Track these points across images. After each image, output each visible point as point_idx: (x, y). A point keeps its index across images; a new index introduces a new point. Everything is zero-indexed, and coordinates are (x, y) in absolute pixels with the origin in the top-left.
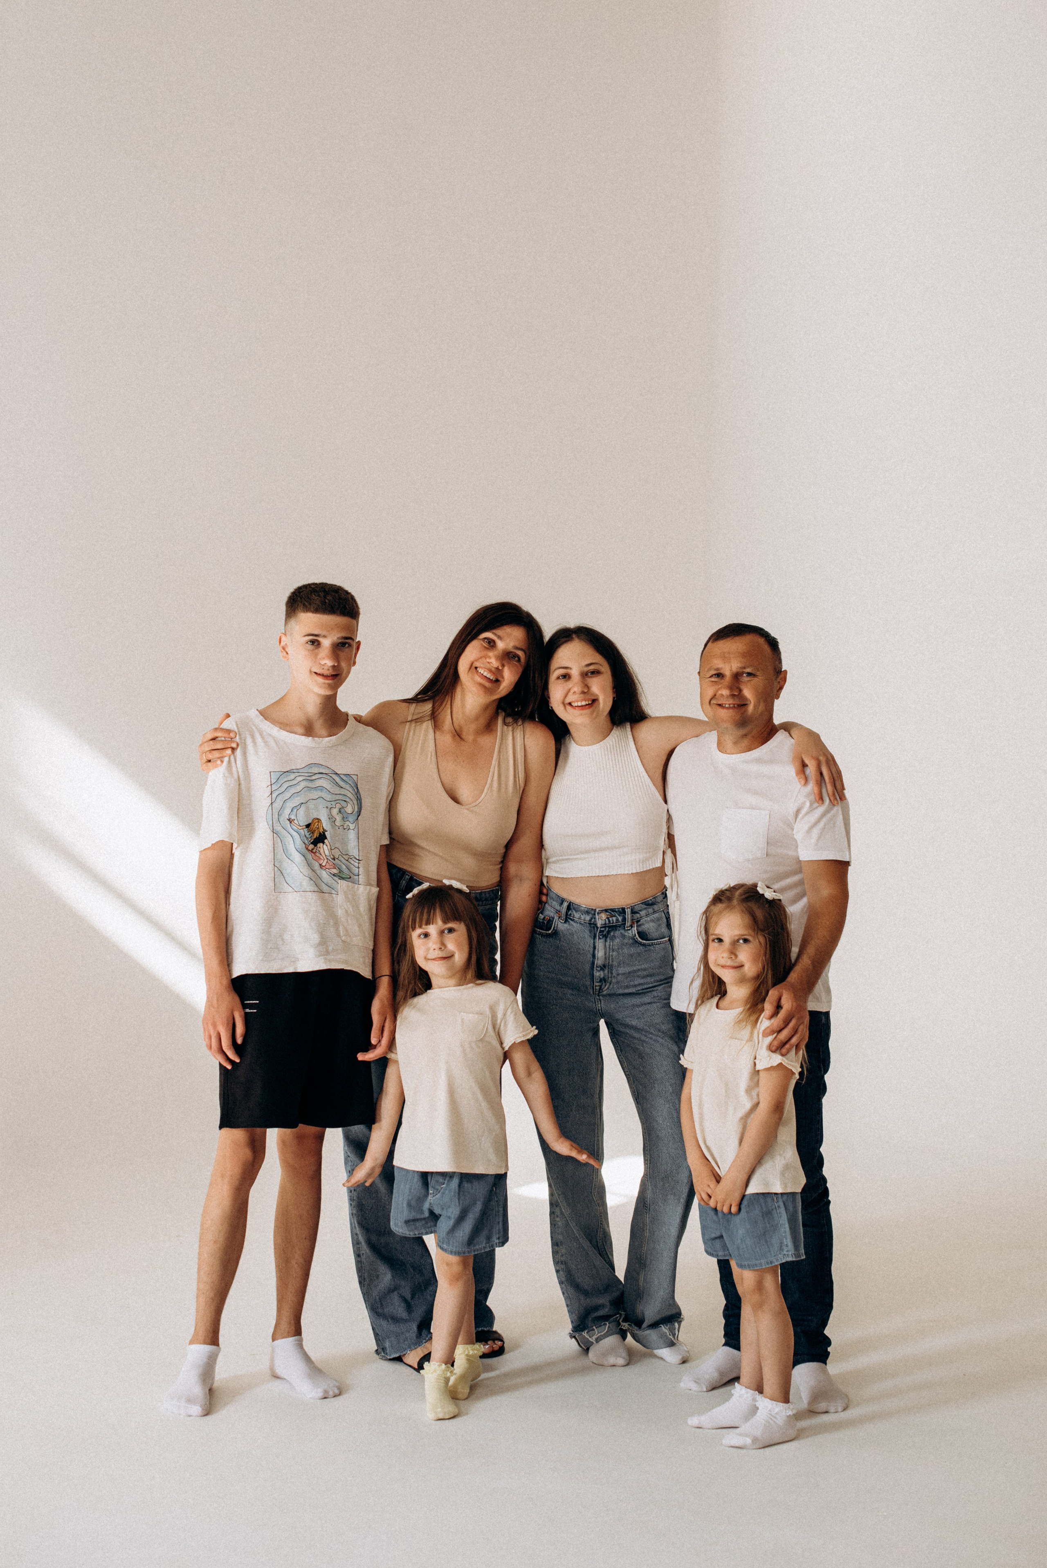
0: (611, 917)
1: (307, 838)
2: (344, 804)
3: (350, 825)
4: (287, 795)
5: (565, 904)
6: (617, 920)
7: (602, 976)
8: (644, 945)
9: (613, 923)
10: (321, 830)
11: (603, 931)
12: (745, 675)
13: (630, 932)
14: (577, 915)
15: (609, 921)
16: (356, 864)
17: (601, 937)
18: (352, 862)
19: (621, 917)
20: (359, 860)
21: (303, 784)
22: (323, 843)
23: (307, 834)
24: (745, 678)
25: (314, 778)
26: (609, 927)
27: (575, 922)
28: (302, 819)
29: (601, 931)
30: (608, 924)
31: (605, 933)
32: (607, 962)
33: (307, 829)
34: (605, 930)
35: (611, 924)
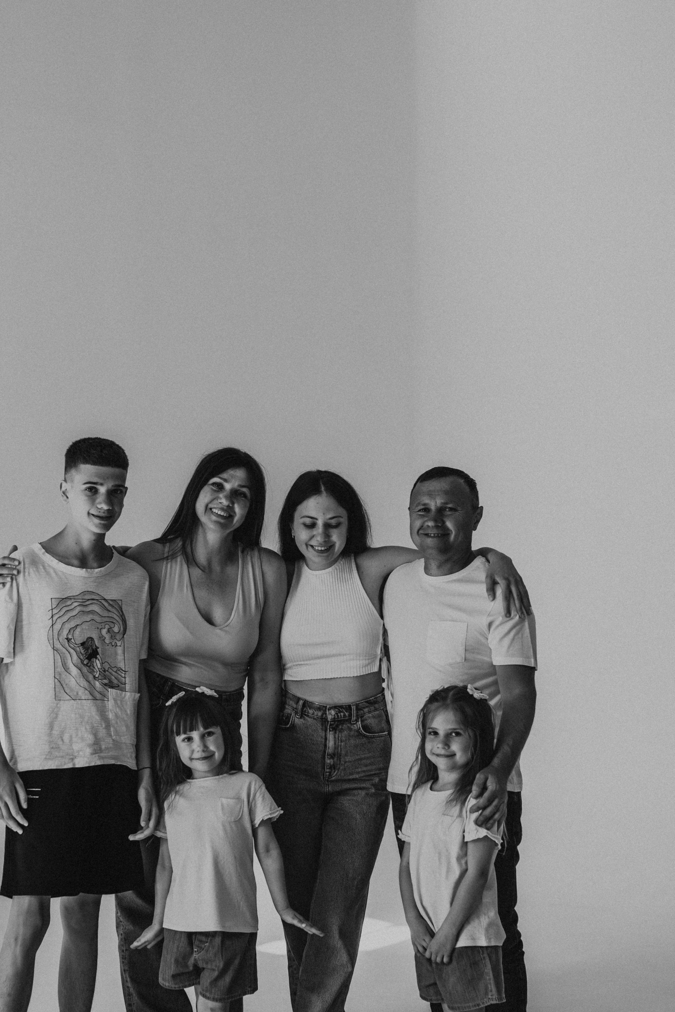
0: (339, 712)
1: (82, 654)
2: (112, 625)
3: (117, 642)
4: (65, 618)
5: (301, 702)
6: (345, 715)
7: (332, 763)
8: (366, 737)
9: (341, 718)
10: (94, 647)
11: (333, 724)
12: (447, 510)
13: (355, 726)
14: (311, 711)
15: (338, 716)
16: (123, 675)
17: (331, 729)
18: (120, 673)
19: (348, 713)
20: (125, 671)
21: (78, 609)
22: (96, 658)
23: (82, 651)
24: (448, 513)
25: (87, 603)
26: (338, 721)
27: (309, 717)
28: (79, 637)
29: (331, 725)
30: (337, 718)
31: (334, 726)
32: (336, 751)
33: (82, 647)
34: (335, 723)
35: (339, 718)
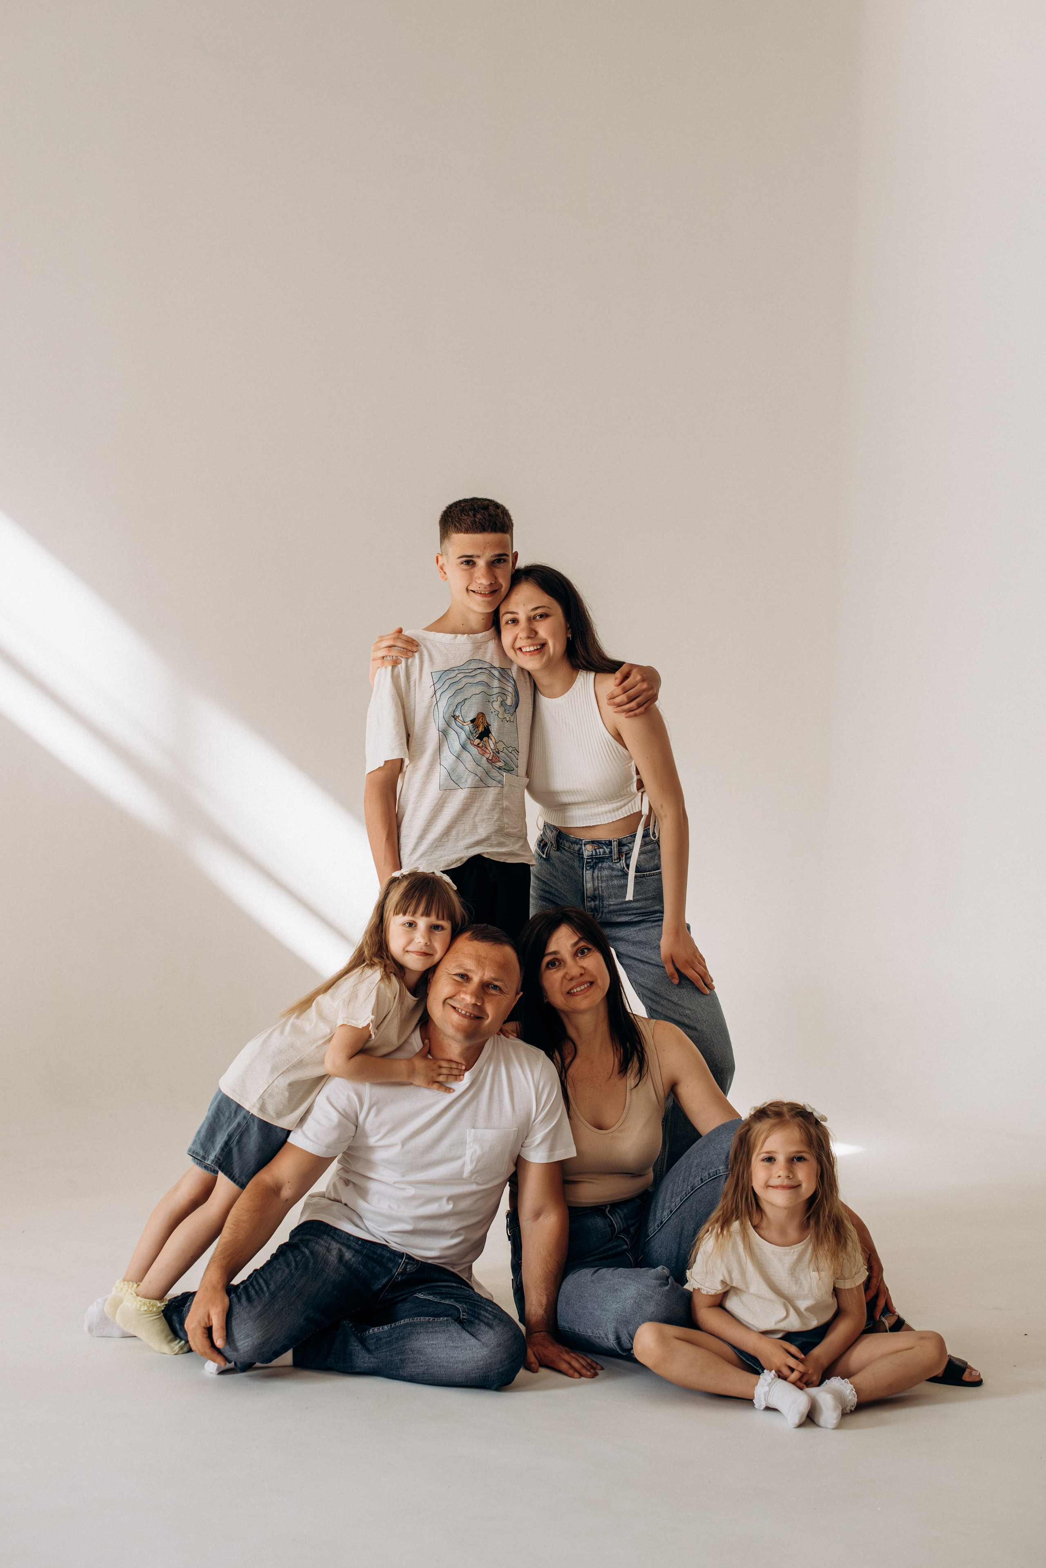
0: (598, 849)
1: (472, 733)
2: (505, 697)
4: (450, 692)
9: (600, 855)
10: (486, 724)
11: (590, 862)
15: (596, 852)
18: (514, 754)
21: (464, 681)
23: (474, 729)
25: (474, 673)
26: (596, 858)
30: (595, 855)
31: (592, 864)
32: (597, 892)
33: (472, 724)
34: (592, 861)
35: (597, 855)
